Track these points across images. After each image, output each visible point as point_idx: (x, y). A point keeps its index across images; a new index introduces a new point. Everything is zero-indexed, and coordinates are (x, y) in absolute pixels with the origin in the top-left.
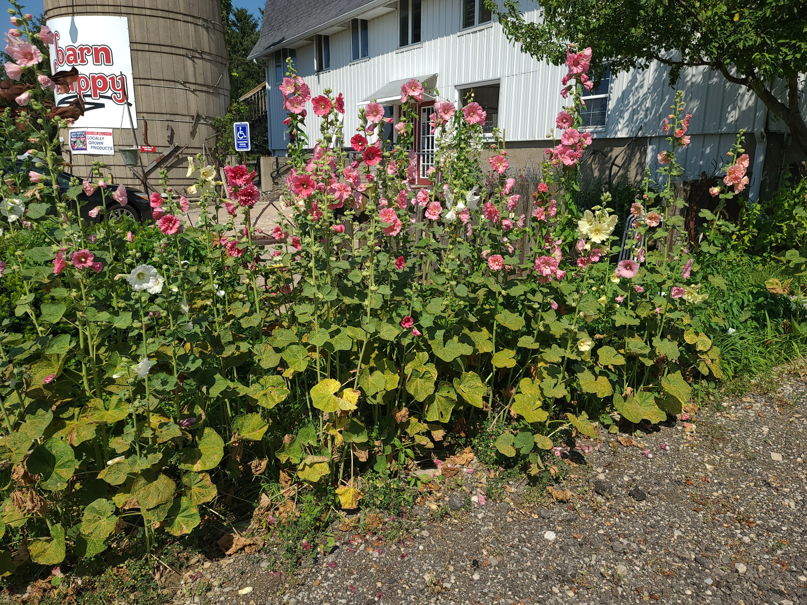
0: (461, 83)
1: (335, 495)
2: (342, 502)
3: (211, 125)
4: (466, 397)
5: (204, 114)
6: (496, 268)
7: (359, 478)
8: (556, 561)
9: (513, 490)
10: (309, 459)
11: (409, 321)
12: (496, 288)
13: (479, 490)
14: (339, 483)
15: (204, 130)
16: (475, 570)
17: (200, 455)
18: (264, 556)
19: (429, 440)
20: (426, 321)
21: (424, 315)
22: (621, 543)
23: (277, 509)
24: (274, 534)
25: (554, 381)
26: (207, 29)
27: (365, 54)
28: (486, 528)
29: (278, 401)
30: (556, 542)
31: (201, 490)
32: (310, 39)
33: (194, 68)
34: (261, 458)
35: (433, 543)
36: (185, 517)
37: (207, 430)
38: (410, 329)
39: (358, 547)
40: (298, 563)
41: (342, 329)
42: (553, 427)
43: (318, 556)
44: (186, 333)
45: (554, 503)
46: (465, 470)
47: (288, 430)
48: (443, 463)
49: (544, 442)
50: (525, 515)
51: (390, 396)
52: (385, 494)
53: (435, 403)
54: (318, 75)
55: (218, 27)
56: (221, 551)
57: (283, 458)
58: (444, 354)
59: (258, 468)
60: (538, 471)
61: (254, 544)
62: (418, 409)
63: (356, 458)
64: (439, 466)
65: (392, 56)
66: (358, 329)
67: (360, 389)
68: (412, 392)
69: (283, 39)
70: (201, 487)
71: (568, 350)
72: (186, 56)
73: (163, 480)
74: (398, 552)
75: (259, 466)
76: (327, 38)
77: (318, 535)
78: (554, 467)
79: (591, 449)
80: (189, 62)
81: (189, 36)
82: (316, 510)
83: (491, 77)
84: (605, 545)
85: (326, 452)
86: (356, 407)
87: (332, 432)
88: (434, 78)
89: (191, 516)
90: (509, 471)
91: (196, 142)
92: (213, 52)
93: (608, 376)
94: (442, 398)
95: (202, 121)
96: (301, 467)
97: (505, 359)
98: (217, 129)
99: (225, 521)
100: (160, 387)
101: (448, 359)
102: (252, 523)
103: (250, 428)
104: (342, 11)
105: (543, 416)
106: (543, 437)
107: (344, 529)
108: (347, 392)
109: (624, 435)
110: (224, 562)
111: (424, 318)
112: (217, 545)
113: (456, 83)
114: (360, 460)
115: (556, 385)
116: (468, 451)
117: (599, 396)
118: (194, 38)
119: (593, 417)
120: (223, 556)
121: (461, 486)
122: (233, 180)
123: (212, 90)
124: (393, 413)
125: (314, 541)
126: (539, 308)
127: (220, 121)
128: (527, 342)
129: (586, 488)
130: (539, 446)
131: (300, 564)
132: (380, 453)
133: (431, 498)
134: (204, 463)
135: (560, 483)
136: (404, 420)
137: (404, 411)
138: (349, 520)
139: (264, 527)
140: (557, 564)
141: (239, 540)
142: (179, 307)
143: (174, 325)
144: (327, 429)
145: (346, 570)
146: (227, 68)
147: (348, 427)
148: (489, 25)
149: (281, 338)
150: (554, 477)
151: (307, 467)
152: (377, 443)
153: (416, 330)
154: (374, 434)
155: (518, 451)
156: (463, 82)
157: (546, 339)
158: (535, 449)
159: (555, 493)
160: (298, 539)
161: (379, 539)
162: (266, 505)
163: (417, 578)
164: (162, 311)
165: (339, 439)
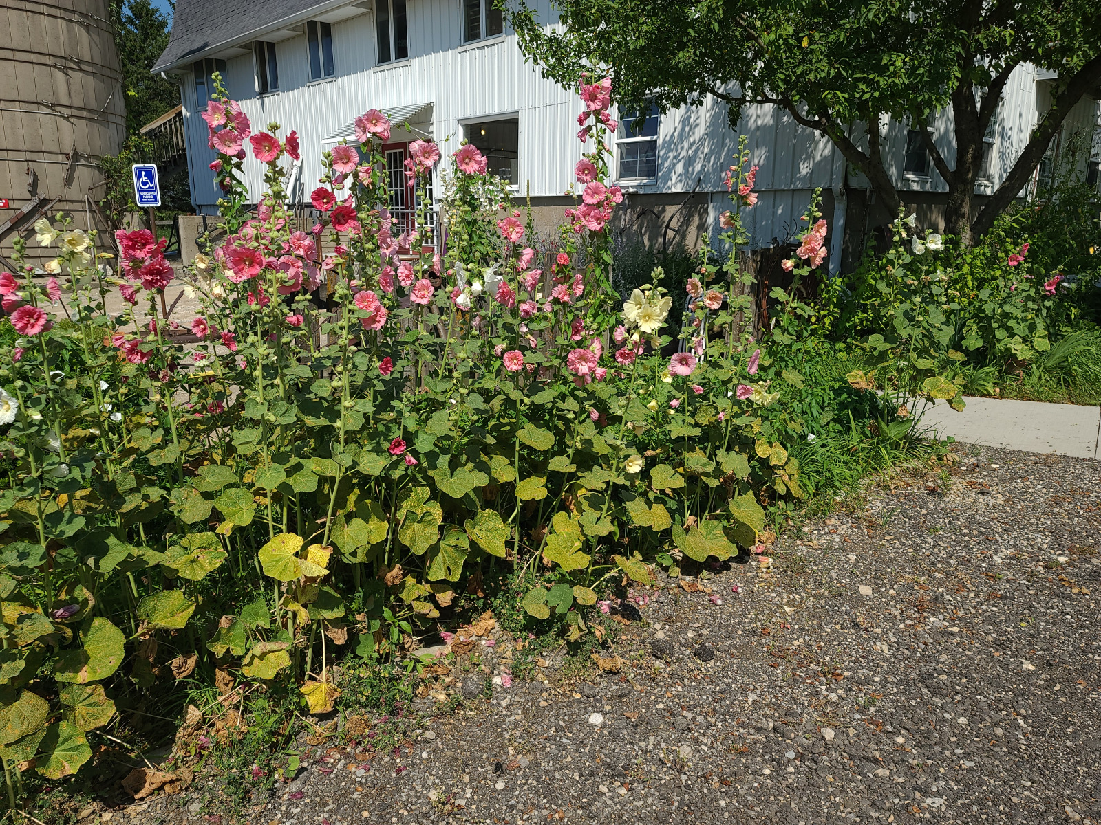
0: (466, 117)
1: (300, 695)
2: (310, 705)
3: (97, 167)
4: (482, 545)
5: (84, 150)
6: (515, 368)
7: (335, 668)
8: (604, 751)
9: (548, 663)
10: (259, 648)
11: (400, 445)
12: (515, 395)
13: (502, 668)
14: (306, 677)
15: (85, 176)
16: (498, 776)
17: (87, 658)
18: (195, 796)
19: (432, 606)
20: (424, 444)
21: (421, 435)
22: (685, 717)
23: (213, 725)
24: (209, 762)
25: (597, 514)
26: (87, 27)
27: (330, 72)
28: (513, 718)
29: (209, 568)
30: (604, 726)
31: (91, 710)
32: (247, 46)
33: (68, 83)
34: (187, 654)
35: (441, 746)
36: (68, 750)
37: (97, 622)
38: (402, 457)
39: (334, 765)
40: (246, 799)
41: (303, 462)
42: (599, 574)
43: (276, 786)
44: (57, 480)
45: (601, 676)
46: (483, 642)
47: (227, 609)
48: (453, 636)
49: (586, 595)
50: (564, 695)
51: (376, 551)
52: (373, 686)
53: (440, 555)
54: (261, 98)
55: (104, 26)
56: (127, 794)
57: (219, 650)
58: (451, 488)
59: (183, 669)
60: (579, 634)
61: (178, 780)
62: (416, 565)
63: (329, 641)
64: (449, 641)
65: (368, 76)
66: (328, 461)
67: (332, 544)
68: (407, 543)
69: (206, 45)
70: (90, 705)
71: (614, 473)
72: (55, 66)
73: (28, 698)
74: (392, 765)
75: (183, 666)
76: (272, 46)
77: (276, 754)
78: (600, 628)
79: (647, 600)
80: (60, 75)
81: (58, 38)
82: (272, 720)
83: (506, 109)
84: (666, 723)
85: (284, 636)
86: (327, 572)
87: (293, 607)
88: (428, 109)
89: (77, 748)
90: (542, 639)
91: (74, 192)
92: (98, 60)
93: (665, 503)
94: (449, 548)
95: (83, 162)
96: (246, 660)
97: (533, 490)
98: (107, 174)
99: (132, 750)
100: (16, 563)
101: (457, 494)
102: (174, 749)
103: (167, 611)
104: (293, 9)
105: (583, 561)
106: (584, 589)
107: (315, 742)
108: (314, 550)
109: (687, 578)
110: (133, 810)
111: (420, 440)
112: (122, 787)
113: (460, 117)
114: (336, 642)
115: (599, 519)
116: (487, 617)
117: (655, 529)
118: (66, 40)
119: (648, 558)
120: (132, 801)
121: (478, 665)
122: (131, 252)
123: (97, 116)
124: (381, 574)
125: (268, 765)
126: (575, 419)
127: (112, 162)
128: (561, 464)
129: (641, 652)
130: (580, 601)
131: (249, 800)
132: (364, 631)
133: (437, 686)
134: (94, 671)
135: (608, 648)
136: (397, 582)
137: (397, 570)
138: (320, 729)
139: (193, 753)
140: (605, 755)
141: (154, 776)
142: (46, 442)
143: (37, 470)
144: (286, 603)
145: (318, 799)
146: (120, 85)
147: (315, 598)
148: (500, 39)
149: (212, 479)
150: (601, 641)
151: (256, 660)
152: (359, 617)
153: (410, 458)
154: (354, 606)
155: (552, 610)
156: (469, 114)
157: (586, 459)
158: (575, 605)
159: (601, 662)
160: (246, 764)
161: (366, 750)
162: (196, 721)
163: (419, 798)
164: (16, 449)
165: (303, 615)
